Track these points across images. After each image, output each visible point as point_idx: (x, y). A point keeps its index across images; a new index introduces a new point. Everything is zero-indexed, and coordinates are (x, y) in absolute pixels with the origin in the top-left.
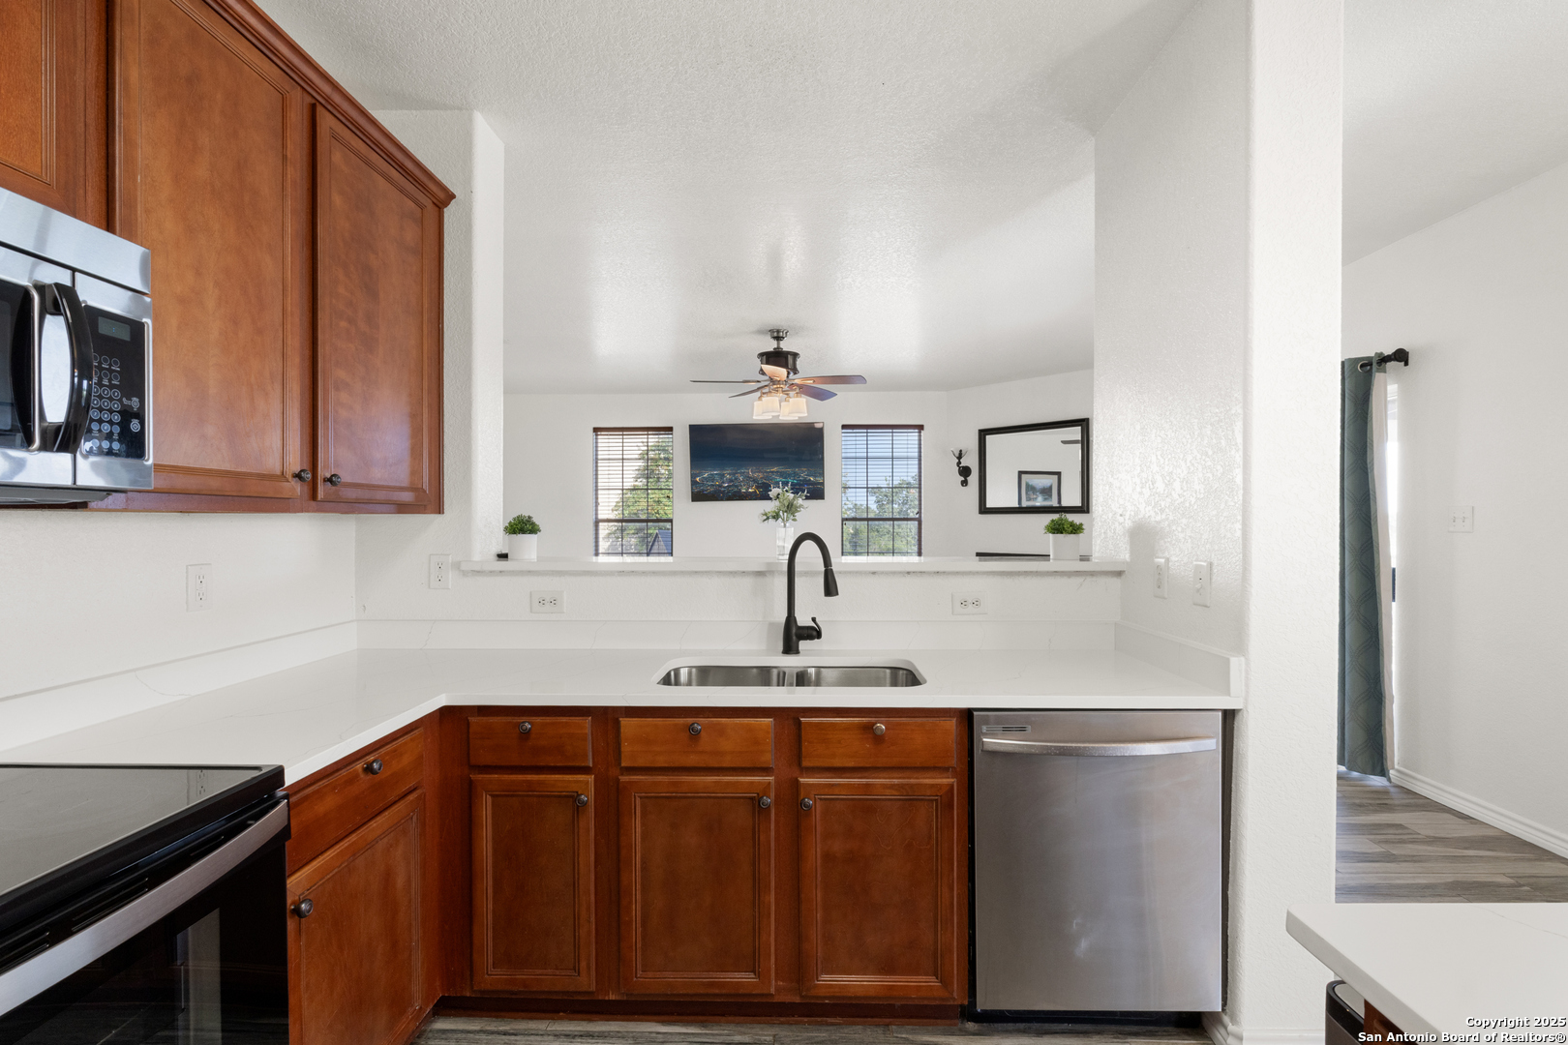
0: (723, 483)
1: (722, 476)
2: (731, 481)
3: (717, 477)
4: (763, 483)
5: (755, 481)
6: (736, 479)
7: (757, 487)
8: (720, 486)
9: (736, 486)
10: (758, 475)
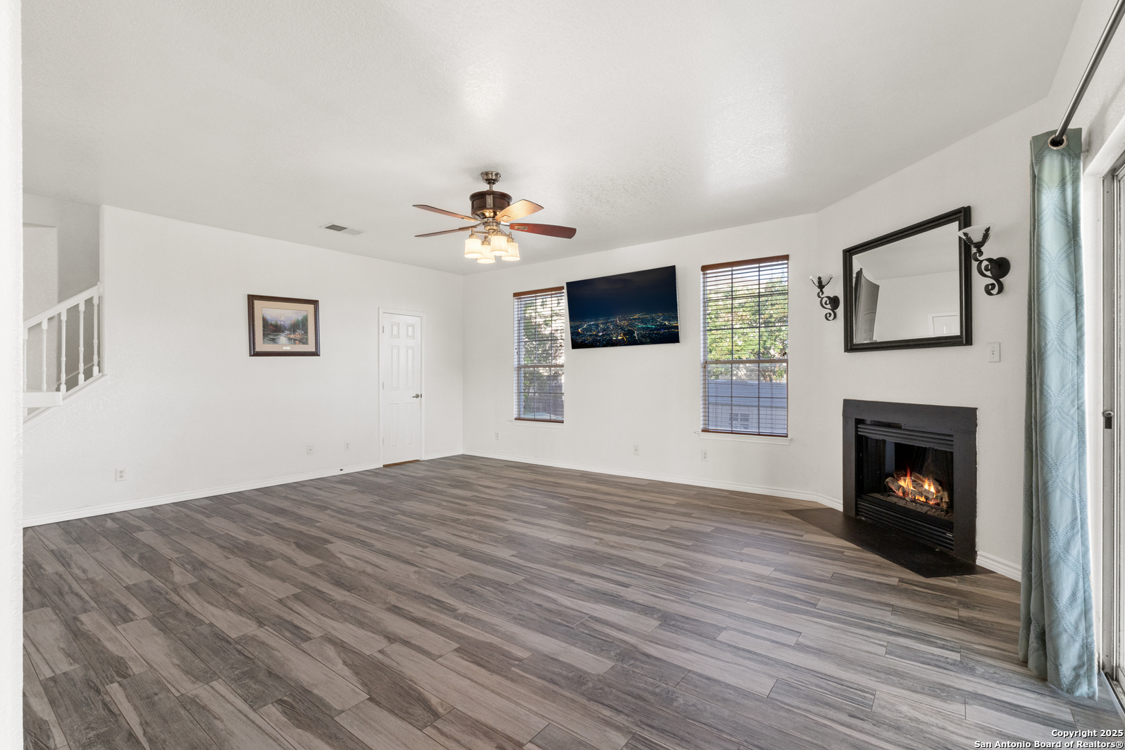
0: (599, 332)
1: (597, 326)
2: (604, 330)
3: (593, 328)
4: (629, 330)
5: (622, 329)
6: (608, 328)
7: (625, 335)
8: (597, 335)
9: (609, 335)
10: (624, 323)
